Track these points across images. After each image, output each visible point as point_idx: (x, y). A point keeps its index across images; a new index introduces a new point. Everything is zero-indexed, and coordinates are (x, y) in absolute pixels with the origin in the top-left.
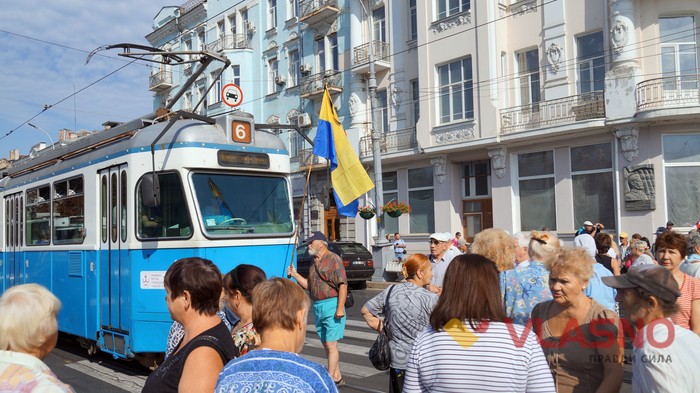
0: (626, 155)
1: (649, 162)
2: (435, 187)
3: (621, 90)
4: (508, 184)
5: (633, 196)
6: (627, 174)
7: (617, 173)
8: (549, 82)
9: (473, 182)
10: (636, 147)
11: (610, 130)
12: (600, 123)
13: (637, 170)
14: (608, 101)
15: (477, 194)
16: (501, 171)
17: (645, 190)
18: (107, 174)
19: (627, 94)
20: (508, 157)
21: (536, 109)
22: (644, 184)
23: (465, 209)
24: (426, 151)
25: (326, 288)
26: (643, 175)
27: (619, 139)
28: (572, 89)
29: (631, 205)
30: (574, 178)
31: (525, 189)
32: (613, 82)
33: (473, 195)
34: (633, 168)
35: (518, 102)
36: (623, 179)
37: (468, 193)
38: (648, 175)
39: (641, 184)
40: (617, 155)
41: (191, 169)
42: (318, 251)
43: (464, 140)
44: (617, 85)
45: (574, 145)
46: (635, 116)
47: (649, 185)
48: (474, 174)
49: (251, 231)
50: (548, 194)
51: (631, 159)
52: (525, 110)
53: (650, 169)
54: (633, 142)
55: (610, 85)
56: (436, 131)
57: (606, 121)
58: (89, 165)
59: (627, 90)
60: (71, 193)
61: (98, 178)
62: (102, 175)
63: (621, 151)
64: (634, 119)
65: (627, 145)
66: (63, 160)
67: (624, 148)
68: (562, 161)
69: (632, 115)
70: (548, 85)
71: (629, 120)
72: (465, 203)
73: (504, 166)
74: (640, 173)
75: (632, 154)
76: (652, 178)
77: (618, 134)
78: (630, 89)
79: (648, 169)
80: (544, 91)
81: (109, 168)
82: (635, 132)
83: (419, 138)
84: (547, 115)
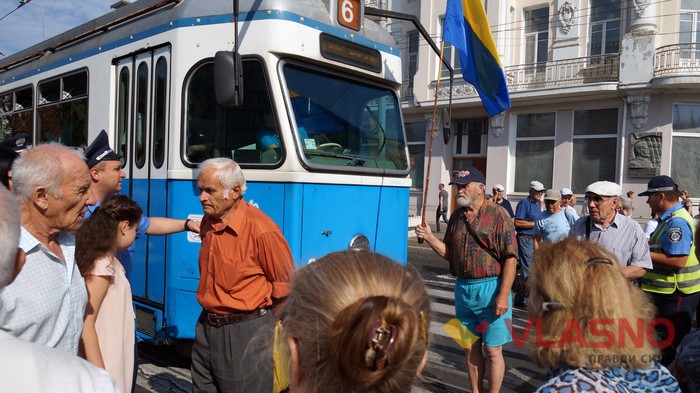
0: (634, 121)
1: (658, 129)
2: (427, 143)
3: (639, 54)
4: (505, 143)
5: (638, 163)
6: (633, 140)
7: (623, 139)
8: (559, 41)
9: (465, 140)
10: (646, 114)
11: (622, 95)
12: (612, 87)
13: (645, 138)
14: (623, 64)
15: (469, 153)
16: (499, 130)
17: (651, 158)
18: (129, 65)
19: (645, 59)
20: (507, 116)
21: (541, 68)
22: (651, 153)
23: (455, 166)
24: (422, 105)
25: (488, 260)
26: (651, 143)
27: (629, 105)
28: (582, 50)
29: (634, 172)
30: (575, 141)
31: (522, 150)
32: (631, 46)
33: (464, 153)
34: (640, 135)
35: (522, 61)
36: (629, 145)
37: (459, 150)
38: (656, 143)
39: (647, 151)
40: (624, 120)
41: (282, 56)
42: (474, 199)
43: (465, 96)
44: (635, 48)
45: (578, 108)
46: (651, 81)
47: (656, 154)
48: (467, 132)
49: (360, 163)
50: (545, 156)
51: (639, 126)
52: (528, 69)
53: (658, 137)
54: (644, 109)
55: (627, 48)
56: (434, 85)
57: (619, 85)
58: (98, 52)
59: (645, 55)
60: (65, 96)
61: (113, 73)
62: (120, 67)
63: (630, 117)
64: (650, 85)
65: (638, 111)
66: (53, 50)
67: (633, 114)
68: (565, 123)
69: (648, 81)
70: (556, 45)
71: (645, 86)
72: (455, 159)
73: (502, 125)
74: (647, 140)
75: (642, 121)
76: (659, 147)
77: (629, 99)
78: (649, 53)
79: (656, 137)
80: (552, 52)
81: (133, 56)
82: (647, 98)
83: (416, 91)
84: (556, 75)
